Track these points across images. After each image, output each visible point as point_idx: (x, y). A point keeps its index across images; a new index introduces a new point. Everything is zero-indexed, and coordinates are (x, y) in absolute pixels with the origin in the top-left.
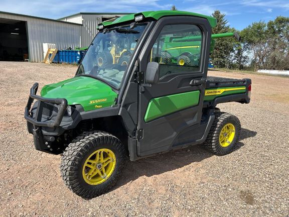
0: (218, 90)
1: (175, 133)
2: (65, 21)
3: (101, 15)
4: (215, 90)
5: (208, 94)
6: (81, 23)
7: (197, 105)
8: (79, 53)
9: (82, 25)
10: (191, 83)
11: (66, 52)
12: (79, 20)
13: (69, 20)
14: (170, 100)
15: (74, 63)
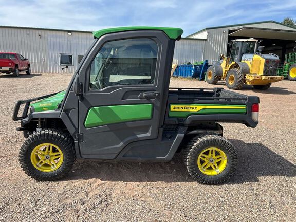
0: (192, 106)
1: (122, 144)
2: (192, 37)
3: (228, 28)
4: (187, 106)
5: (175, 110)
6: (206, 38)
7: (150, 119)
8: (194, 67)
9: (206, 40)
10: (139, 96)
11: (184, 66)
12: (203, 36)
13: (196, 37)
14: (112, 111)
15: (189, 76)
